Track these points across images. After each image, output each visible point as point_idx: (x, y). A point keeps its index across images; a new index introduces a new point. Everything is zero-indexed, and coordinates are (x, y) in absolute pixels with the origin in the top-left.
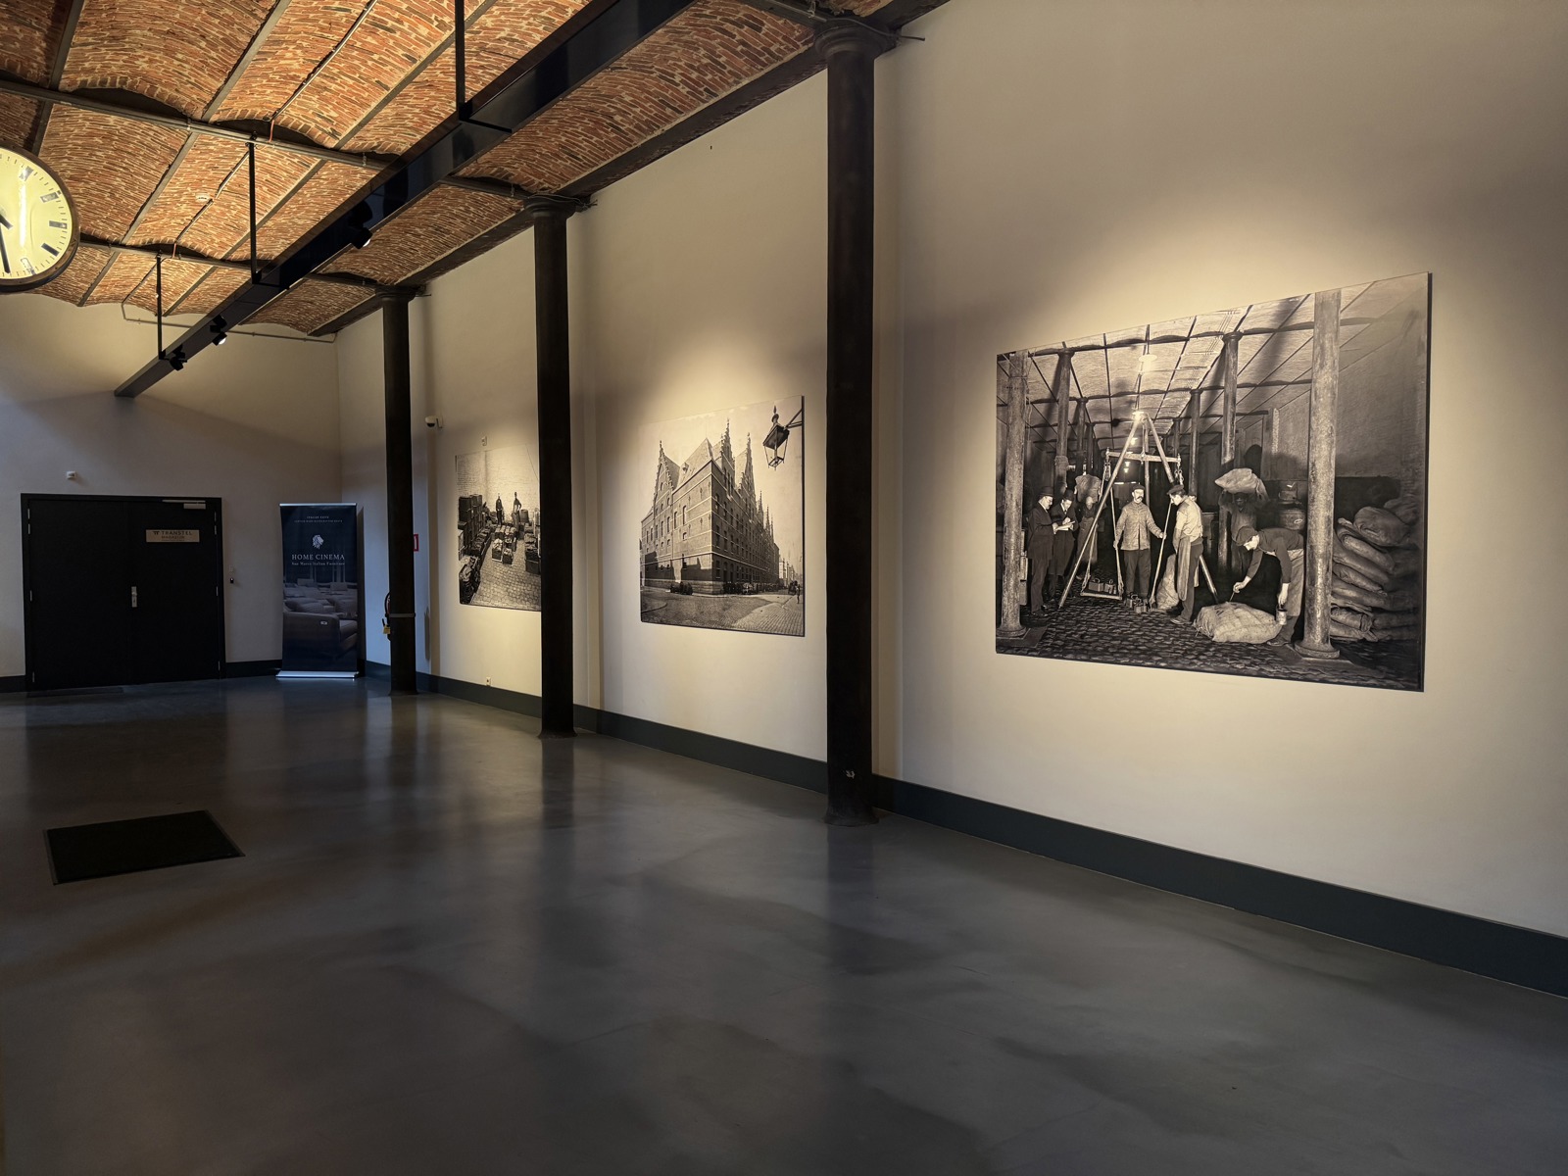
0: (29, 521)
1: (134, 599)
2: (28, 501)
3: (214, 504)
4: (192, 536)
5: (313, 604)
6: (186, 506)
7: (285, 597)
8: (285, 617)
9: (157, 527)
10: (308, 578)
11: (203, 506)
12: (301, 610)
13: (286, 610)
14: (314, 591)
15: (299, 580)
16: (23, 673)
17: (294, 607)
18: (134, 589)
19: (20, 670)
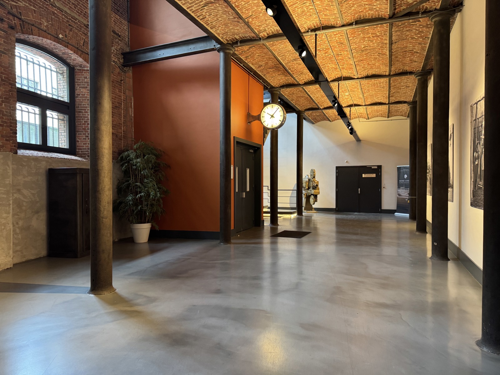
0: (337, 173)
1: (359, 191)
2: (337, 168)
3: (380, 167)
4: (374, 175)
5: (404, 194)
6: (372, 168)
7: (398, 192)
8: (398, 198)
9: (365, 173)
10: (403, 187)
11: (377, 168)
12: (401, 196)
13: (398, 196)
14: (404, 190)
15: (401, 187)
16: (335, 208)
17: (399, 195)
18: (359, 189)
19: (334, 207)
